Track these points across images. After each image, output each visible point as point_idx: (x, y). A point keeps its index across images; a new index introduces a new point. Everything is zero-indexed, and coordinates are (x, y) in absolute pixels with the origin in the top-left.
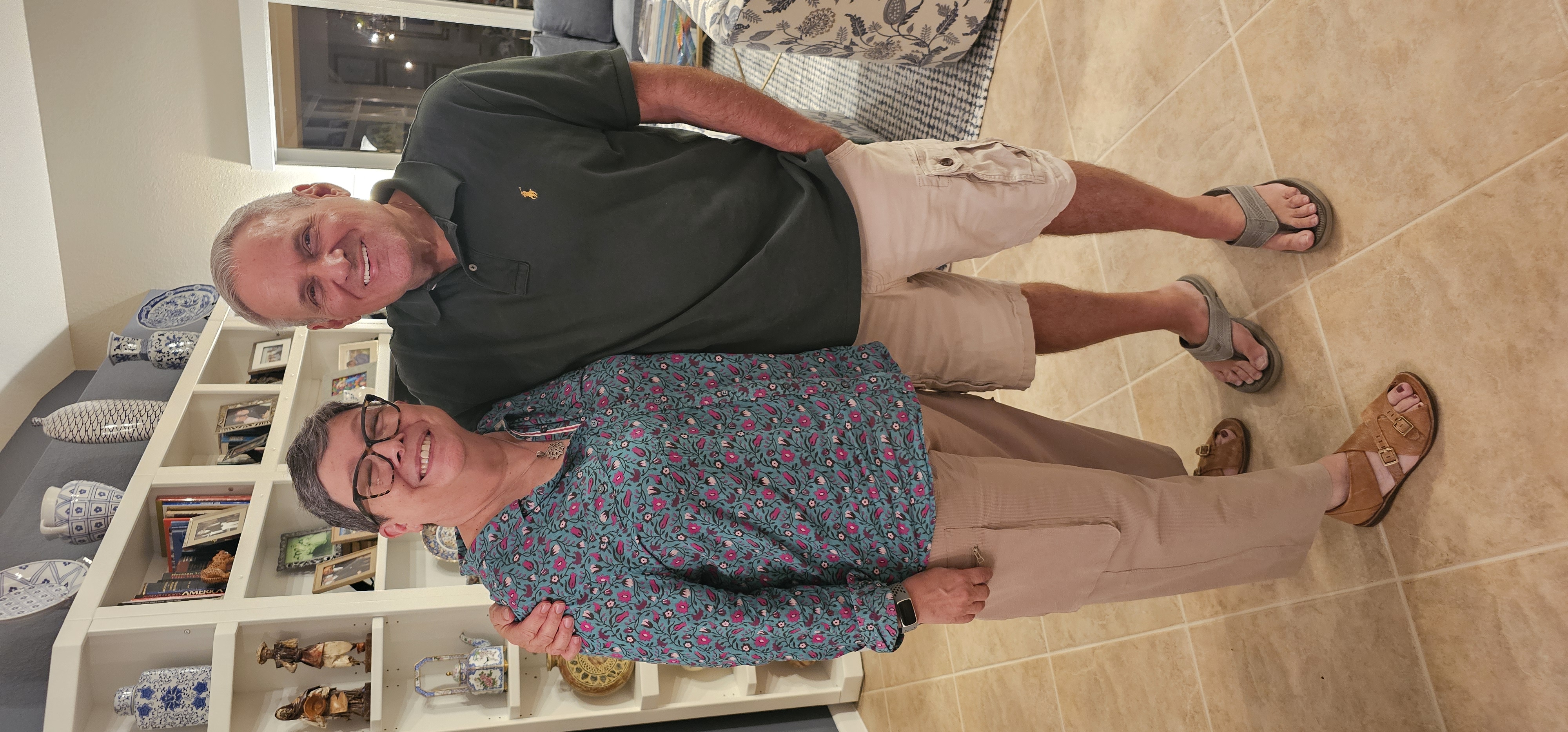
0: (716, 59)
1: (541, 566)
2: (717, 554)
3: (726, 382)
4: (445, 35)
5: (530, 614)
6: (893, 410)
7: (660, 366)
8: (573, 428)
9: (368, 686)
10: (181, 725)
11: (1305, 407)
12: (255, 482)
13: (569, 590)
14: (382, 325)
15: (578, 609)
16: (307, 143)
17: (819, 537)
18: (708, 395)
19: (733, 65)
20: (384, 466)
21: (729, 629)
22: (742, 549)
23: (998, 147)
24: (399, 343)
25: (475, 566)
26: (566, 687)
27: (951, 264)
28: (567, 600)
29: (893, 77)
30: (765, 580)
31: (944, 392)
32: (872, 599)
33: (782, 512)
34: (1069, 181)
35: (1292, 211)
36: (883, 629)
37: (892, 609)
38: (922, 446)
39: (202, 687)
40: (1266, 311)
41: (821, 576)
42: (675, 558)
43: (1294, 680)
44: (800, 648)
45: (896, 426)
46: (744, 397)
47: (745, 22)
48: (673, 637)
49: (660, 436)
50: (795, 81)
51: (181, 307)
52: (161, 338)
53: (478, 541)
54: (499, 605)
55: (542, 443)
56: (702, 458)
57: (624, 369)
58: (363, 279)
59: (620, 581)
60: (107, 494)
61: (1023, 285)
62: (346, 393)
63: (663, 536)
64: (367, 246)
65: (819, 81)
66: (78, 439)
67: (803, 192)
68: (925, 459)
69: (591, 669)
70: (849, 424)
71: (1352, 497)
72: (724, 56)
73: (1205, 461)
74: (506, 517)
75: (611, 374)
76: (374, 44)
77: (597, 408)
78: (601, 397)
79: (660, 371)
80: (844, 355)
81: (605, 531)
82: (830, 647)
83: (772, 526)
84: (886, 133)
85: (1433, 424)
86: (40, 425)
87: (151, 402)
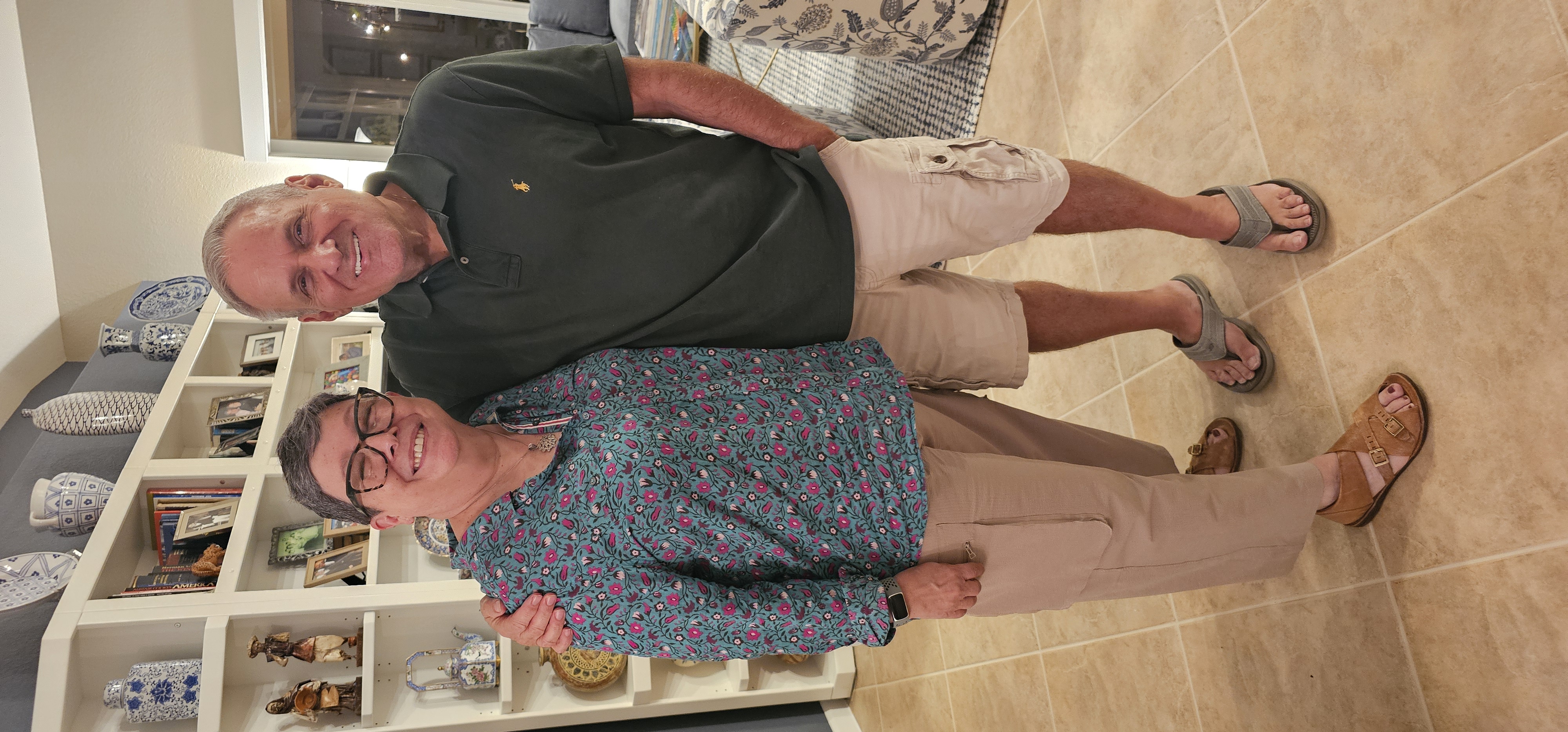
0: (712, 54)
1: (532, 558)
2: (709, 547)
3: (719, 375)
4: (441, 28)
5: (520, 606)
6: (885, 405)
7: (652, 360)
8: (565, 420)
9: (359, 680)
10: (171, 719)
11: (1297, 407)
12: (246, 476)
13: (560, 582)
14: (374, 318)
15: (569, 601)
16: (301, 135)
17: (811, 532)
18: (701, 389)
19: (729, 60)
20: (377, 459)
21: (720, 621)
22: (733, 542)
23: (992, 145)
24: (391, 336)
25: (466, 558)
26: (558, 682)
27: (946, 262)
28: (558, 592)
29: (889, 74)
30: (757, 574)
31: (936, 389)
32: (863, 593)
33: (775, 506)
34: (1062, 180)
35: (1286, 212)
36: (874, 623)
37: (884, 603)
38: (914, 441)
39: (192, 681)
40: (1259, 311)
41: (812, 570)
42: (667, 550)
43: (1283, 677)
44: (791, 642)
45: (888, 421)
46: (737, 391)
47: (741, 18)
48: (664, 630)
49: (652, 428)
50: (792, 77)
51: (173, 299)
52: (153, 329)
53: (469, 533)
54: (489, 597)
55: (533, 436)
56: (694, 451)
57: (617, 362)
58: (354, 270)
59: (612, 573)
60: (97, 486)
61: (1018, 283)
62: (339, 387)
63: (655, 529)
64: (359, 236)
65: (815, 77)
66: (68, 430)
67: (796, 187)
68: (917, 454)
69: (583, 663)
70: (841, 419)
71: (1343, 497)
72: (720, 51)
73: (1197, 460)
74: (497, 509)
75: (604, 367)
76: (369, 35)
77: (589, 401)
78: (594, 390)
79: (652, 365)
80: (837, 349)
81: (597, 524)
82: (821, 641)
83: (764, 520)
84: (882, 130)
85: (1423, 425)
86: (30, 417)
87: (143, 394)
